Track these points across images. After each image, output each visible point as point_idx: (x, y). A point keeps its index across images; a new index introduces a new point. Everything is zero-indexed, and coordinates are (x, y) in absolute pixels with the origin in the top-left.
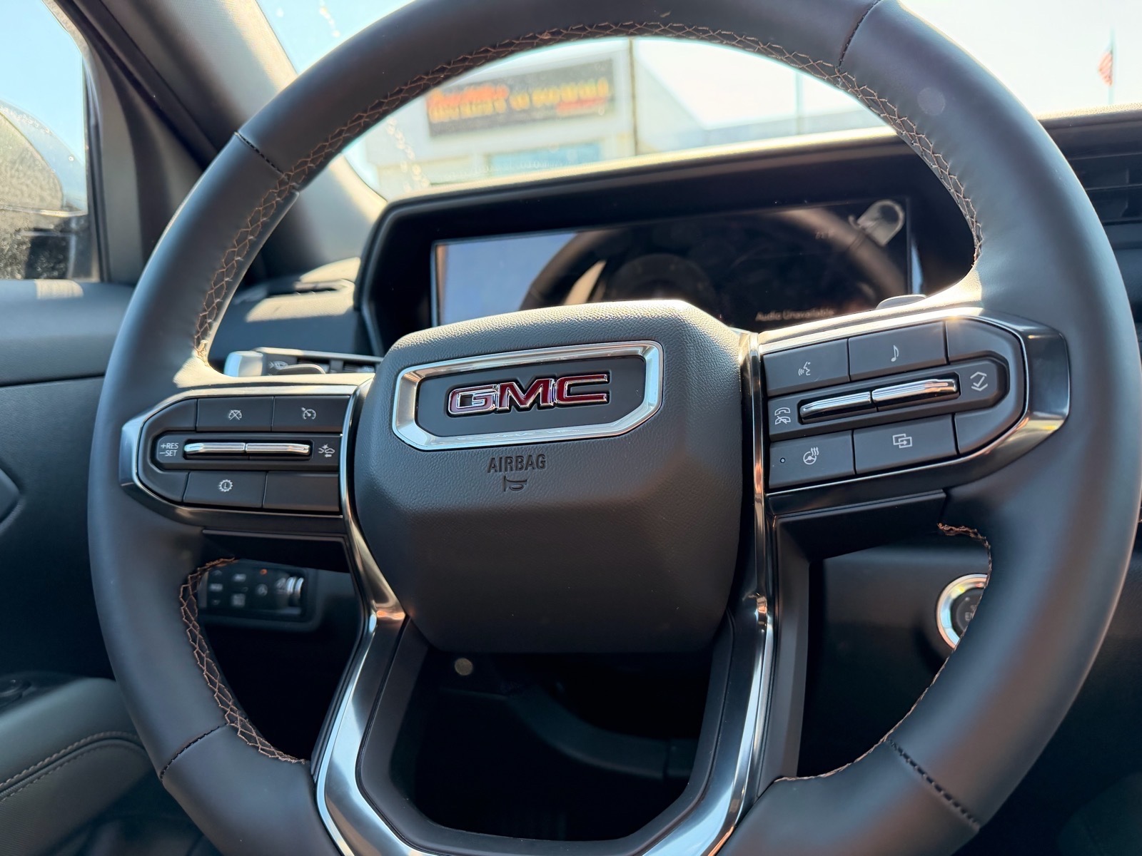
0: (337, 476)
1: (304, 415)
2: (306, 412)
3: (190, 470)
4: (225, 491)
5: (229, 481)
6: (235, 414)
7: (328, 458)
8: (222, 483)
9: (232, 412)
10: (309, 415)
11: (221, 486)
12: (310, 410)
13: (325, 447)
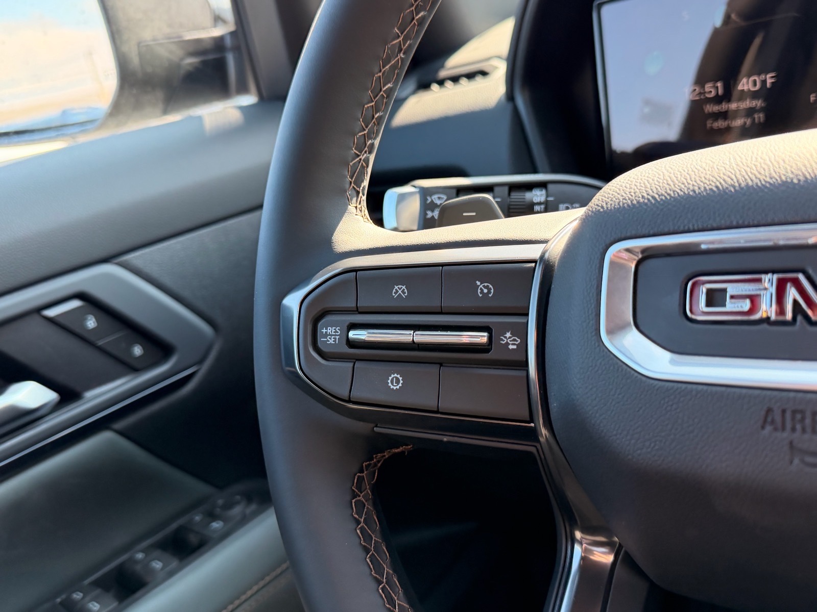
0: (524, 373)
1: (479, 291)
2: (483, 288)
3: (356, 359)
4: (395, 388)
5: (398, 376)
6: (400, 290)
7: (512, 349)
8: (390, 378)
9: (396, 287)
10: (485, 291)
11: (389, 381)
12: (486, 284)
13: (508, 335)
